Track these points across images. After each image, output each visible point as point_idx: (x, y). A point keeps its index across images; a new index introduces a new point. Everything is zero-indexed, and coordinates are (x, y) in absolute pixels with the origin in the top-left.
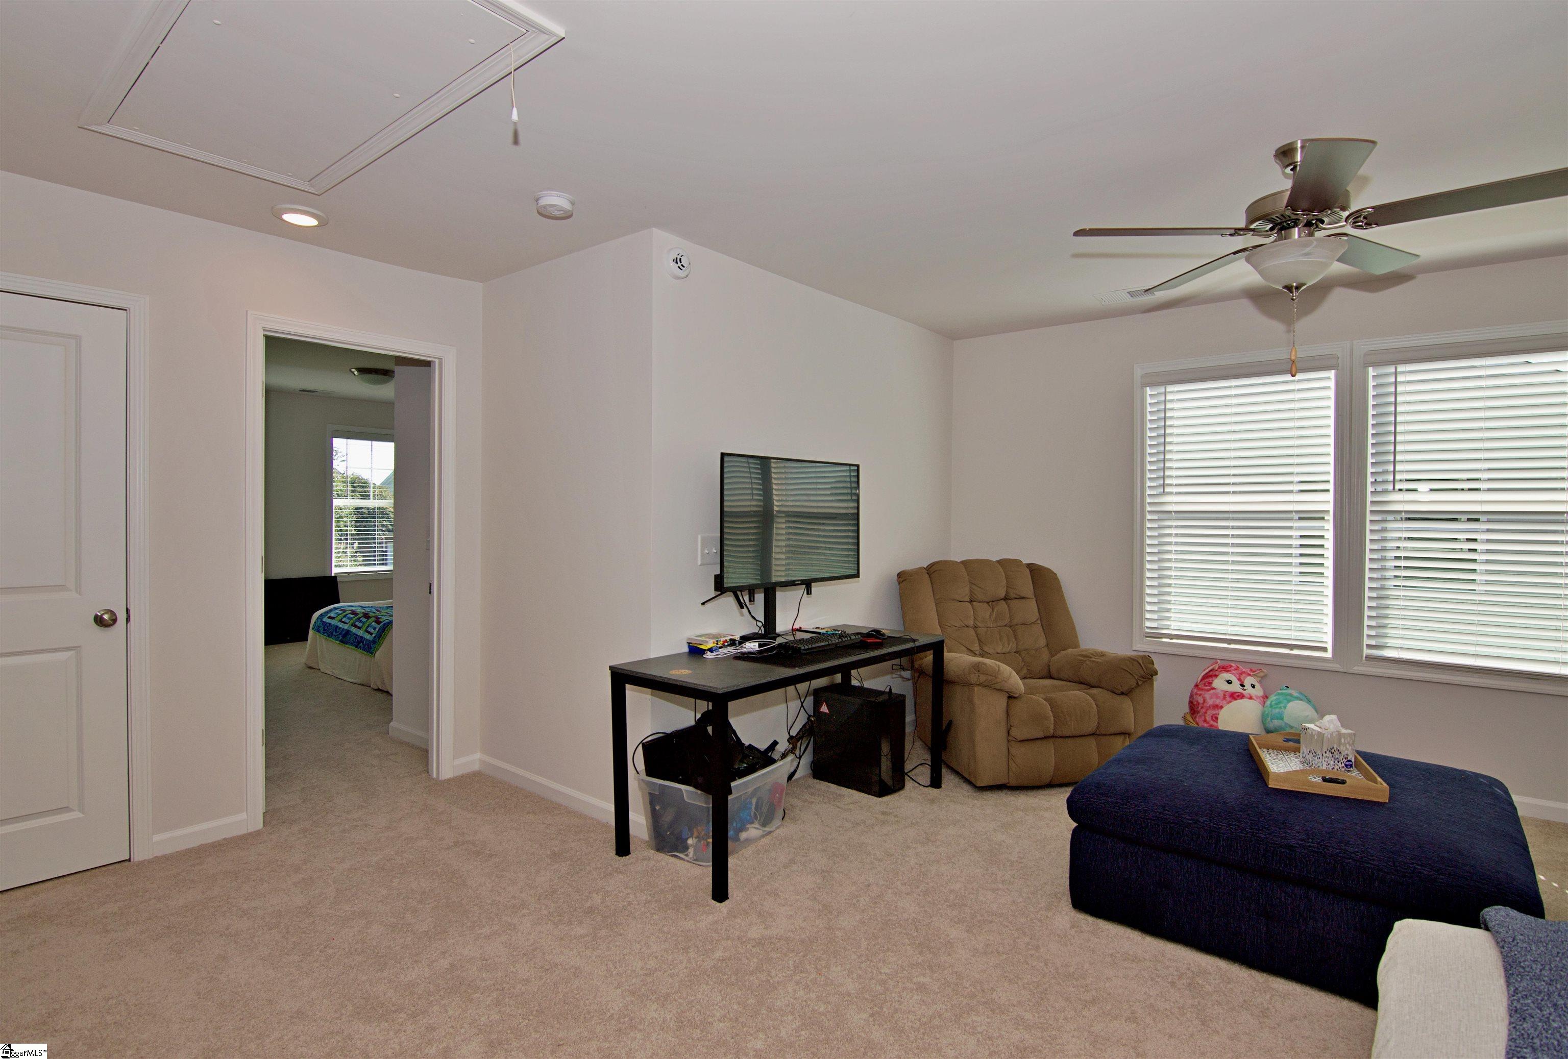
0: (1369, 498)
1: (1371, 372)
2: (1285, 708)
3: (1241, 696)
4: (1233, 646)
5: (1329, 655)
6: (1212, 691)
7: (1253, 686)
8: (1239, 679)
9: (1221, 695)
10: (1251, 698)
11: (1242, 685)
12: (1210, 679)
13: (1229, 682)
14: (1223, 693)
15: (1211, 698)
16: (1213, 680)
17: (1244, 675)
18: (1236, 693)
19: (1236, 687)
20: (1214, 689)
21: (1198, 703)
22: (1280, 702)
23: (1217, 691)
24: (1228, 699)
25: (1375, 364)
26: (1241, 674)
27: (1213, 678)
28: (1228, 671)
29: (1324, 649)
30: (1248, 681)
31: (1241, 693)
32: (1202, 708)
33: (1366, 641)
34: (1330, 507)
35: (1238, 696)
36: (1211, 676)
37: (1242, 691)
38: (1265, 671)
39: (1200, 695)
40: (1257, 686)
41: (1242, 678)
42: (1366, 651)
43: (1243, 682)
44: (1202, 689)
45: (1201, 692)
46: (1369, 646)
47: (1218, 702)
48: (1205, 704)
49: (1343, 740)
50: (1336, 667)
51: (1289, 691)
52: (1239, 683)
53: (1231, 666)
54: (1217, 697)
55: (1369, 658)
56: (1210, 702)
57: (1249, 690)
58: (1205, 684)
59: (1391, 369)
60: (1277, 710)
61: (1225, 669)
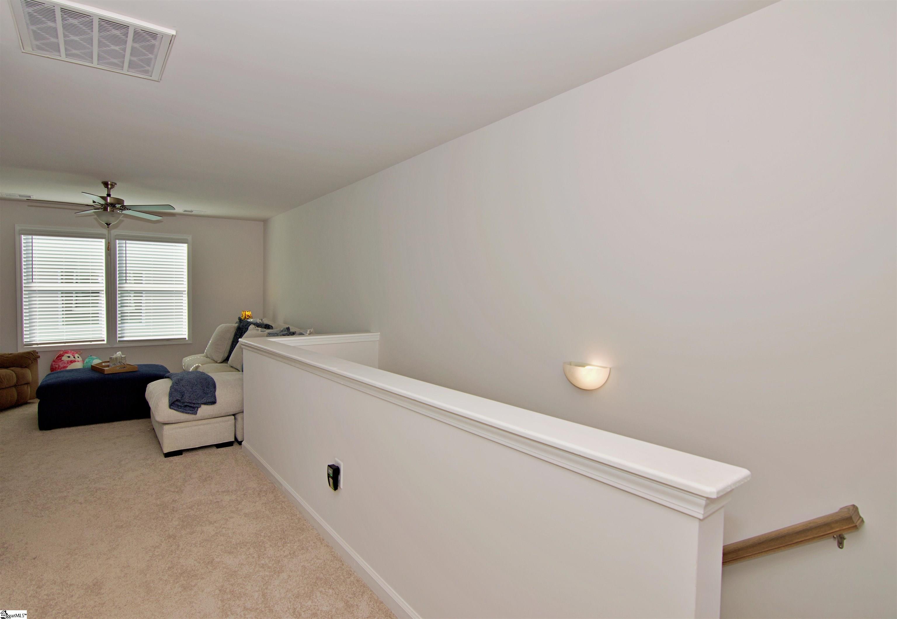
0: (118, 286)
1: (117, 241)
2: (92, 362)
3: (75, 361)
4: (67, 344)
5: (105, 342)
6: (62, 362)
7: (78, 357)
8: (73, 356)
9: (66, 362)
10: (78, 361)
11: (74, 357)
12: (60, 357)
13: (69, 357)
14: (67, 361)
15: (62, 364)
16: (62, 358)
17: (74, 354)
18: (72, 360)
19: (72, 358)
20: (63, 361)
21: (56, 368)
22: (90, 361)
23: (65, 361)
24: (69, 363)
25: (119, 239)
26: (73, 353)
27: (62, 357)
28: (68, 353)
29: (104, 340)
30: (76, 356)
31: (75, 360)
32: (58, 369)
33: (118, 336)
34: (104, 289)
35: (73, 361)
36: (61, 356)
37: (75, 359)
38: (81, 352)
39: (57, 364)
40: (80, 357)
41: (74, 355)
42: (118, 339)
43: (74, 356)
44: (57, 362)
45: (57, 363)
46: (119, 337)
47: (65, 365)
48: (59, 367)
49: (123, 359)
50: (109, 346)
51: (92, 357)
52: (73, 357)
53: (69, 351)
54: (65, 364)
55: (119, 341)
56: (62, 366)
57: (77, 359)
58: (58, 360)
59: (124, 242)
60: (89, 364)
61: (67, 353)
